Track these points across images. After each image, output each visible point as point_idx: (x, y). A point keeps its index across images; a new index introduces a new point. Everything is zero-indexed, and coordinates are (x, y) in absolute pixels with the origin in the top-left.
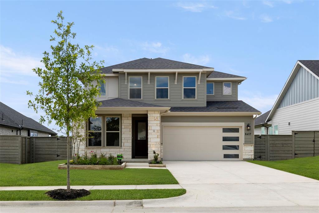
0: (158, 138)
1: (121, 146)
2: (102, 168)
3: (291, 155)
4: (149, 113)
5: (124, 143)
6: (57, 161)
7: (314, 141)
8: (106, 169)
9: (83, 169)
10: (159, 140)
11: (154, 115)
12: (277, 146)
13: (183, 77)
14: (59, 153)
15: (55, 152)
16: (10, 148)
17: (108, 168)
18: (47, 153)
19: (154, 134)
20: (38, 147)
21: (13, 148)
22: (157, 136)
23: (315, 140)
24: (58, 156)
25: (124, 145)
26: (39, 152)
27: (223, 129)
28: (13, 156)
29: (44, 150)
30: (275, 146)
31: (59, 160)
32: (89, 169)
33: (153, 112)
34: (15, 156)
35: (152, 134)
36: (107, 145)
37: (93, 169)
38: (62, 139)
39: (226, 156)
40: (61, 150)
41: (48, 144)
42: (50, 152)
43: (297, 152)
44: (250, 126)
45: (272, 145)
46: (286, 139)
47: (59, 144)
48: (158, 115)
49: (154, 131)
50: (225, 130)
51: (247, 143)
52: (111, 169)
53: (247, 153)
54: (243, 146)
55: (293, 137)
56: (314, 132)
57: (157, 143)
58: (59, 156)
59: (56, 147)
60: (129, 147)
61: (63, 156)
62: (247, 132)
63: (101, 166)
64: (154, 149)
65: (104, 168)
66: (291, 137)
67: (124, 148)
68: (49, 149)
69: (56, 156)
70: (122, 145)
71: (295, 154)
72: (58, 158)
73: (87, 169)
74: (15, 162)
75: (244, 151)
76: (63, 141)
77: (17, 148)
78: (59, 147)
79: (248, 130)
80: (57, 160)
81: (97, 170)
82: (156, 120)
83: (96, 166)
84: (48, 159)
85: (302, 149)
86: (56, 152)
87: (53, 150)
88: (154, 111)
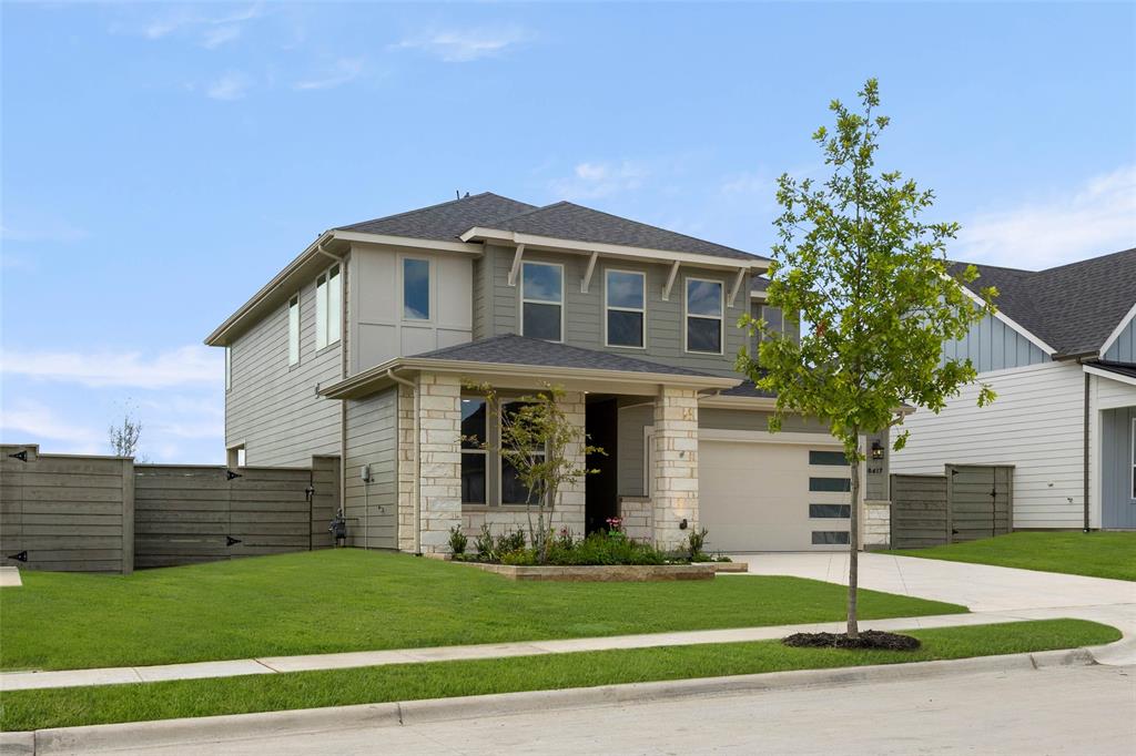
0: (692, 477)
1: (551, 504)
2: (653, 575)
3: (943, 535)
4: (667, 393)
5: (561, 496)
6: (225, 562)
7: (994, 494)
8: (666, 578)
9: (596, 579)
10: (693, 484)
11: (681, 402)
12: (913, 507)
13: (687, 279)
14: (235, 531)
15: (222, 528)
16: (86, 509)
17: (671, 574)
18: (184, 529)
19: (683, 464)
20: (147, 507)
21: (100, 509)
22: (689, 471)
23: (996, 491)
24: (231, 542)
25: (561, 499)
26: (150, 528)
27: (811, 452)
28: (98, 541)
29: (171, 517)
30: (907, 507)
31: (239, 556)
32: (616, 578)
33: (678, 393)
34: (106, 541)
35: (676, 464)
36: (504, 502)
37: (626, 580)
38: (248, 475)
39: (819, 538)
40: (245, 518)
41: (189, 495)
42: (197, 525)
43: (958, 526)
44: (882, 446)
45: (901, 506)
46: (934, 487)
47: (238, 495)
48: (691, 403)
49: (682, 455)
50: (818, 457)
51: (873, 497)
52: (680, 577)
53: (874, 529)
54: (866, 506)
55: (949, 482)
56: (994, 467)
57: (691, 494)
58: (237, 541)
59: (225, 506)
60: (578, 507)
61: (253, 542)
62: (874, 465)
63: (650, 569)
64: (682, 514)
65: (660, 575)
66: (944, 481)
67: (563, 512)
68: (193, 516)
69: (224, 541)
70: (557, 500)
71: (954, 532)
72: (234, 548)
73: (609, 578)
74: (106, 567)
75: (867, 522)
76: (251, 484)
77: (117, 509)
78: (235, 506)
79: (877, 458)
80: (228, 557)
81: (640, 580)
82: (688, 417)
83: (636, 570)
84: (191, 553)
85: (969, 516)
86: (223, 526)
87: (210, 517)
88: (682, 388)
